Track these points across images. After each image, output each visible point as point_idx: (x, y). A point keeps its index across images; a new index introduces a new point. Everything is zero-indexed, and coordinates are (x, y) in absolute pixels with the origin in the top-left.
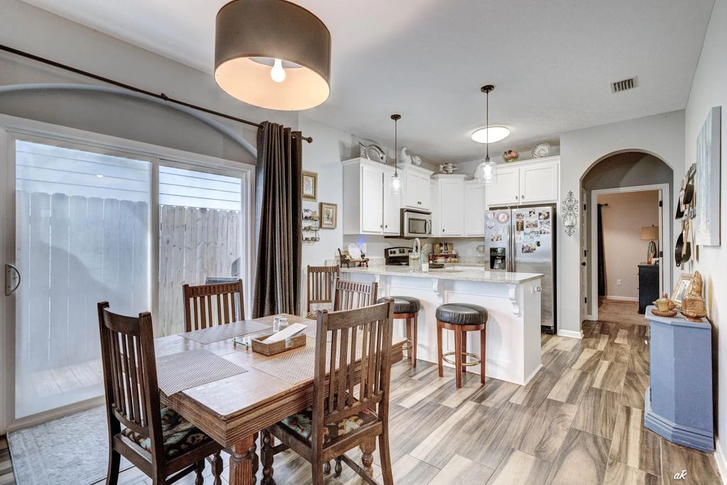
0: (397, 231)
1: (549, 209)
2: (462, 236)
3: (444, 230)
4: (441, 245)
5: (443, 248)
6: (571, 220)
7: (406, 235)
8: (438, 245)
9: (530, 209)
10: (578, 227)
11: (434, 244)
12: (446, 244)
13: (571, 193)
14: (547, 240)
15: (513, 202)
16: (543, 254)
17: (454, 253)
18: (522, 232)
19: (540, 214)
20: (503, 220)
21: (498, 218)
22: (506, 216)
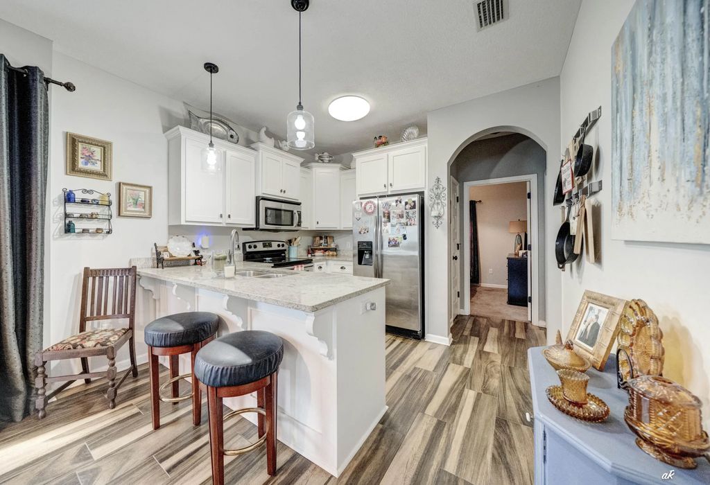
0: (251, 222)
1: (416, 198)
2: (338, 229)
3: (318, 223)
4: (321, 238)
5: (322, 241)
6: (438, 209)
7: (261, 228)
8: (318, 238)
9: (396, 198)
10: (445, 217)
11: (314, 237)
12: (326, 237)
13: (438, 180)
14: (413, 232)
15: (382, 190)
16: (409, 248)
17: (333, 246)
18: (389, 224)
19: (406, 203)
20: (370, 211)
21: (365, 208)
22: (373, 207)
